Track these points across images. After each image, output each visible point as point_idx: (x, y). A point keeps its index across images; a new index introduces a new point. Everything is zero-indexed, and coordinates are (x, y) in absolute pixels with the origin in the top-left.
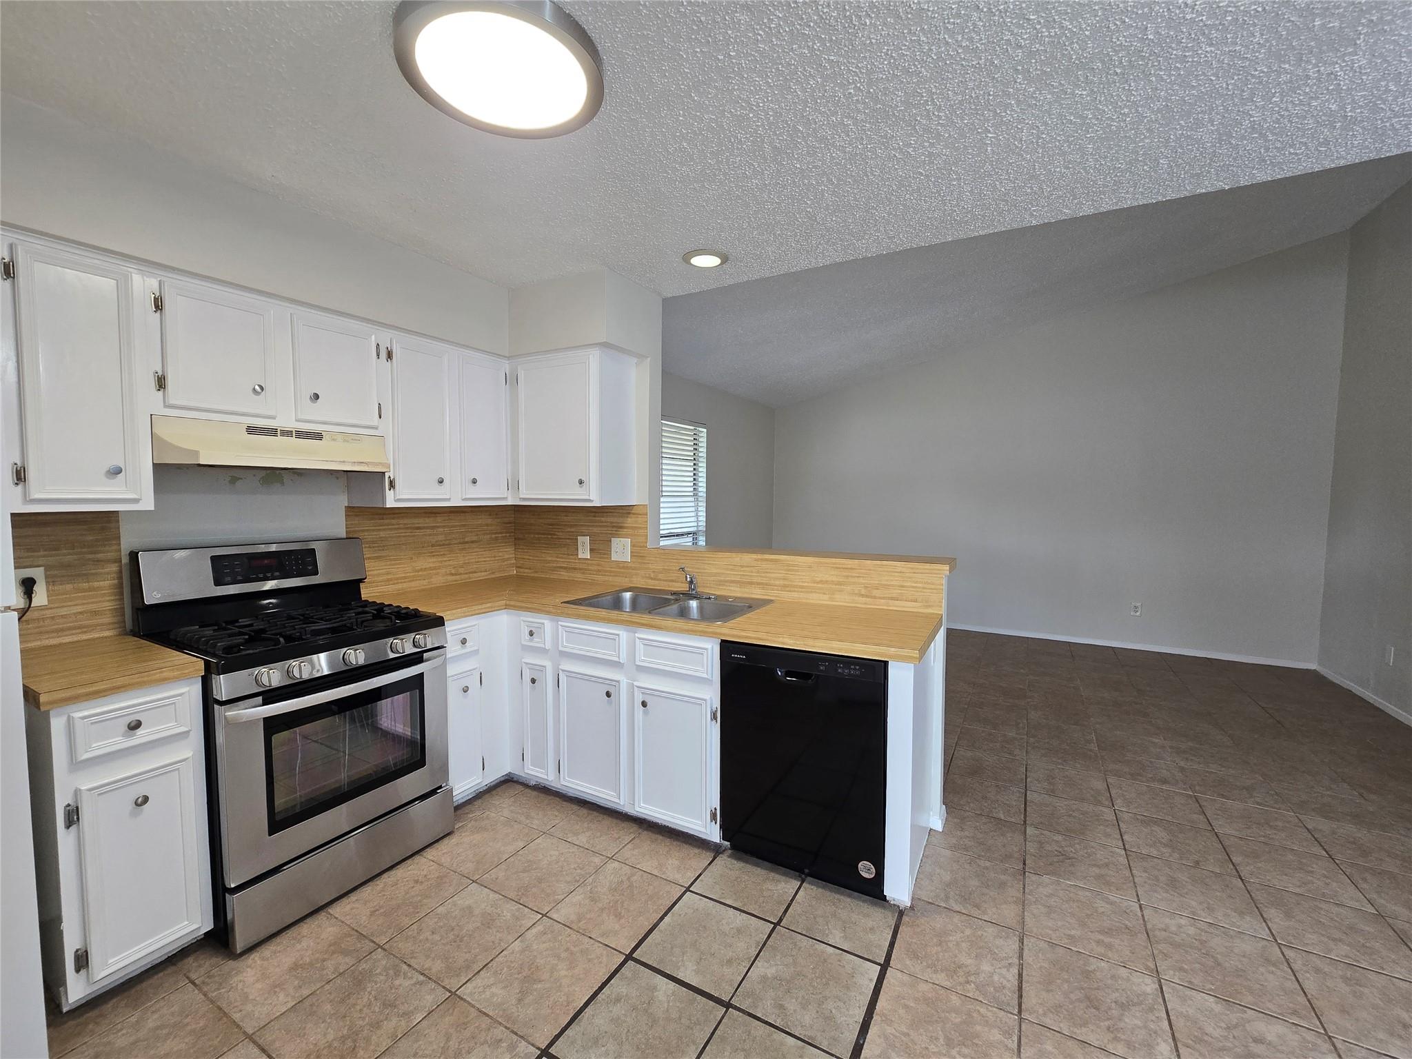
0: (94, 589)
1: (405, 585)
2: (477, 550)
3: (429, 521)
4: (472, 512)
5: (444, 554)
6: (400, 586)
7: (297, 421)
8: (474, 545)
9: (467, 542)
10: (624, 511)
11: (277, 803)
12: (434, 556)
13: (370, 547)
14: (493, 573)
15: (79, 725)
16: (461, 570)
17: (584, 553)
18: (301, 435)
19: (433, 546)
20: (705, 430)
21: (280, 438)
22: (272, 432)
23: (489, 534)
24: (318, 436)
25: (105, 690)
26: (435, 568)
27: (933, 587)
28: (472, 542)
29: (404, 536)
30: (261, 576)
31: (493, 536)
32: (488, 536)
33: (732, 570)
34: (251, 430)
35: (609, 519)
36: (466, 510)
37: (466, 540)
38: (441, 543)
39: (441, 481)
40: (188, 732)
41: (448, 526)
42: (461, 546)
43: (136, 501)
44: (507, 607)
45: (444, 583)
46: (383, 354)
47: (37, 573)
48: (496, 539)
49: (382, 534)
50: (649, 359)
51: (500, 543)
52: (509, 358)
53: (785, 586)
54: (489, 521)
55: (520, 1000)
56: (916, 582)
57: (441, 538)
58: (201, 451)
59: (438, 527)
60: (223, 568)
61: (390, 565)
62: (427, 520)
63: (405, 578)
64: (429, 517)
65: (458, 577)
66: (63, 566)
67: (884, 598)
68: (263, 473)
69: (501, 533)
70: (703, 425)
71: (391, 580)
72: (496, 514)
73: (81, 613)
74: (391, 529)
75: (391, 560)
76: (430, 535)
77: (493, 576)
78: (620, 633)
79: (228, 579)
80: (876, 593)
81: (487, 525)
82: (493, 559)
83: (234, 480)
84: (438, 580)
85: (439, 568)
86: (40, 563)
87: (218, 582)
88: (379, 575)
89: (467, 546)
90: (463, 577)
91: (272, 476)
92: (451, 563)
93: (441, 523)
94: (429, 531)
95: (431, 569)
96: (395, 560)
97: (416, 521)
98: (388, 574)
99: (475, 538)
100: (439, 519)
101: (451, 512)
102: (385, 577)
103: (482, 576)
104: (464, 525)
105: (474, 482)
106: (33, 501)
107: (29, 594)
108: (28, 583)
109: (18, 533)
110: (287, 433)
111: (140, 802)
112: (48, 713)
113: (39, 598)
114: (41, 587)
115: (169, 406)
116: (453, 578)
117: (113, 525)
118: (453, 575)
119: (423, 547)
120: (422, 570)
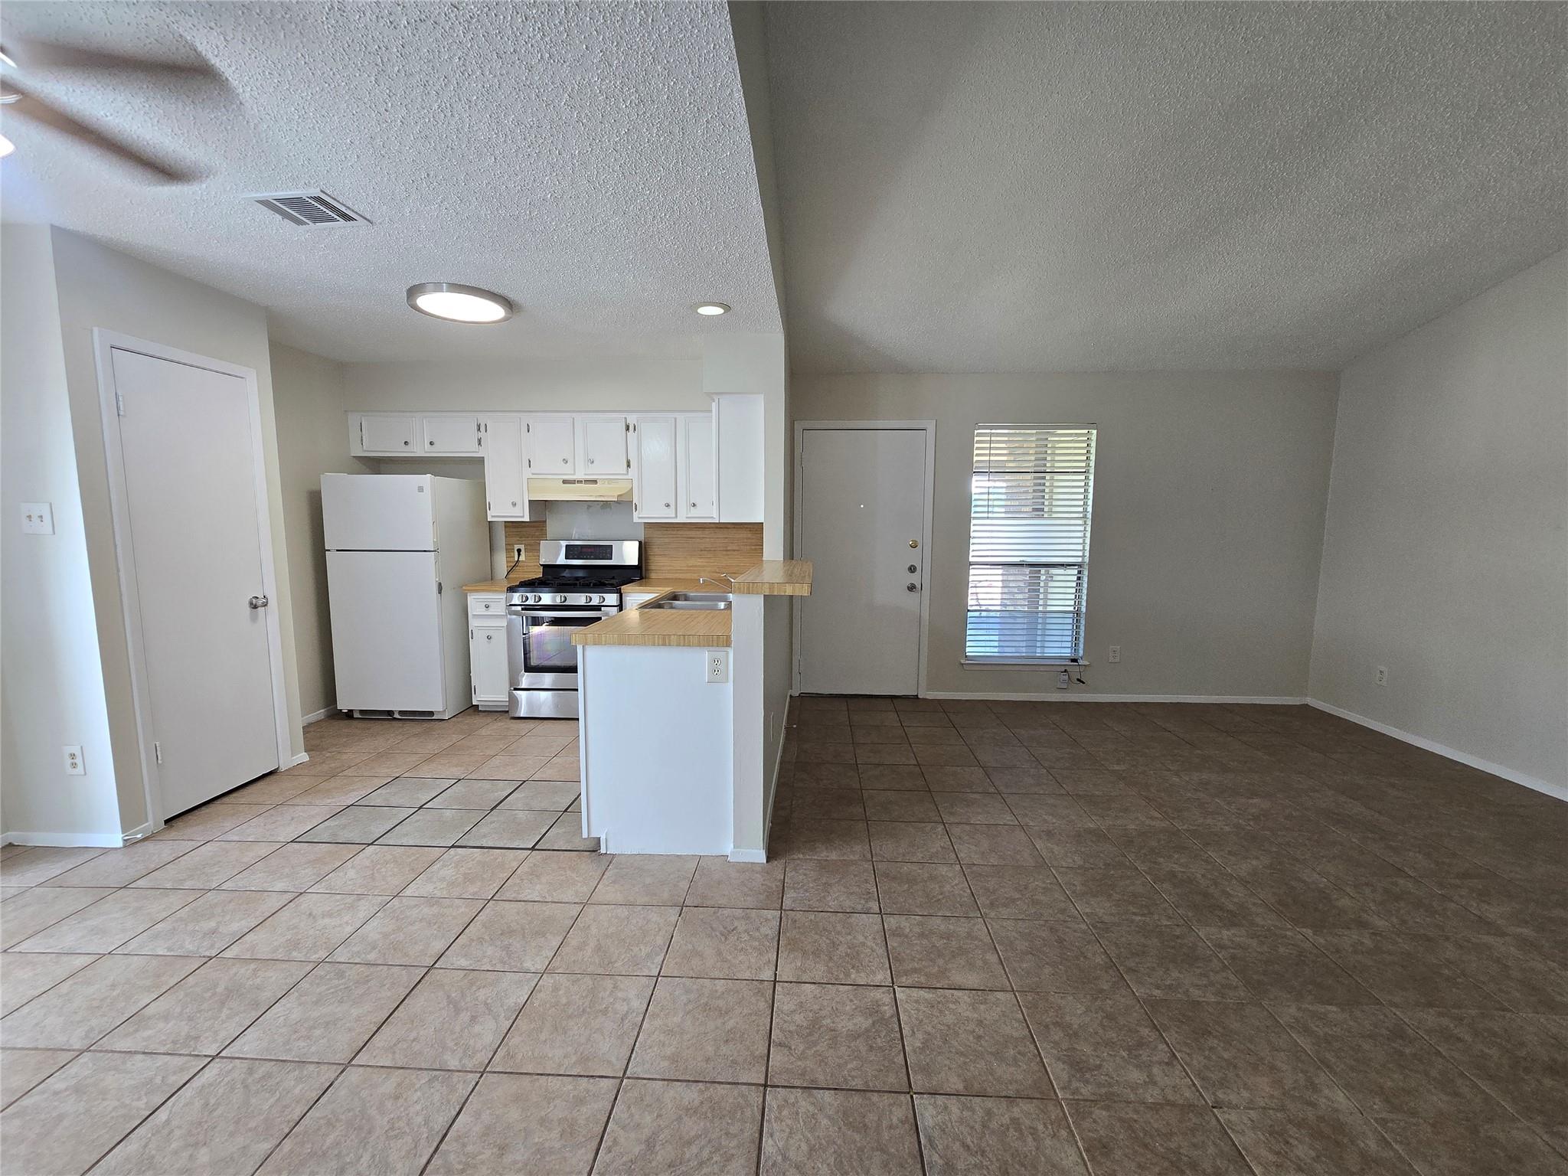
1: (681, 575)
3: (699, 533)
4: (734, 528)
5: (710, 558)
6: (677, 575)
7: (583, 474)
8: (734, 553)
12: (702, 558)
13: (654, 547)
18: (587, 481)
19: (701, 551)
21: (577, 485)
22: (573, 482)
23: (749, 545)
24: (595, 482)
25: (481, 590)
26: (704, 566)
29: (681, 543)
30: (586, 557)
31: (753, 547)
32: (748, 547)
34: (565, 482)
36: (729, 526)
37: (729, 548)
38: (708, 550)
41: (713, 538)
42: (724, 553)
43: (523, 517)
47: (522, 547)
48: (756, 549)
49: (666, 540)
57: (708, 545)
59: (706, 538)
60: (571, 552)
63: (681, 570)
64: (699, 531)
66: (529, 545)
73: (534, 565)
74: (673, 537)
75: (672, 558)
76: (699, 543)
79: (571, 557)
81: (747, 539)
83: (589, 507)
84: (704, 575)
85: (706, 566)
86: (523, 543)
87: (566, 558)
88: (663, 566)
89: (729, 552)
91: (606, 504)
92: (716, 564)
93: (708, 535)
94: (698, 540)
95: (699, 566)
96: (675, 558)
97: (688, 533)
98: (670, 566)
99: (737, 548)
100: (707, 532)
101: (716, 528)
104: (726, 538)
105: (694, 505)
106: (492, 516)
107: (519, 555)
108: (519, 551)
109: (514, 530)
110: (580, 482)
111: (489, 638)
112: (467, 593)
113: (522, 558)
114: (523, 553)
115: (533, 474)
116: (715, 575)
117: (545, 528)
118: (717, 572)
119: (694, 551)
120: (692, 566)
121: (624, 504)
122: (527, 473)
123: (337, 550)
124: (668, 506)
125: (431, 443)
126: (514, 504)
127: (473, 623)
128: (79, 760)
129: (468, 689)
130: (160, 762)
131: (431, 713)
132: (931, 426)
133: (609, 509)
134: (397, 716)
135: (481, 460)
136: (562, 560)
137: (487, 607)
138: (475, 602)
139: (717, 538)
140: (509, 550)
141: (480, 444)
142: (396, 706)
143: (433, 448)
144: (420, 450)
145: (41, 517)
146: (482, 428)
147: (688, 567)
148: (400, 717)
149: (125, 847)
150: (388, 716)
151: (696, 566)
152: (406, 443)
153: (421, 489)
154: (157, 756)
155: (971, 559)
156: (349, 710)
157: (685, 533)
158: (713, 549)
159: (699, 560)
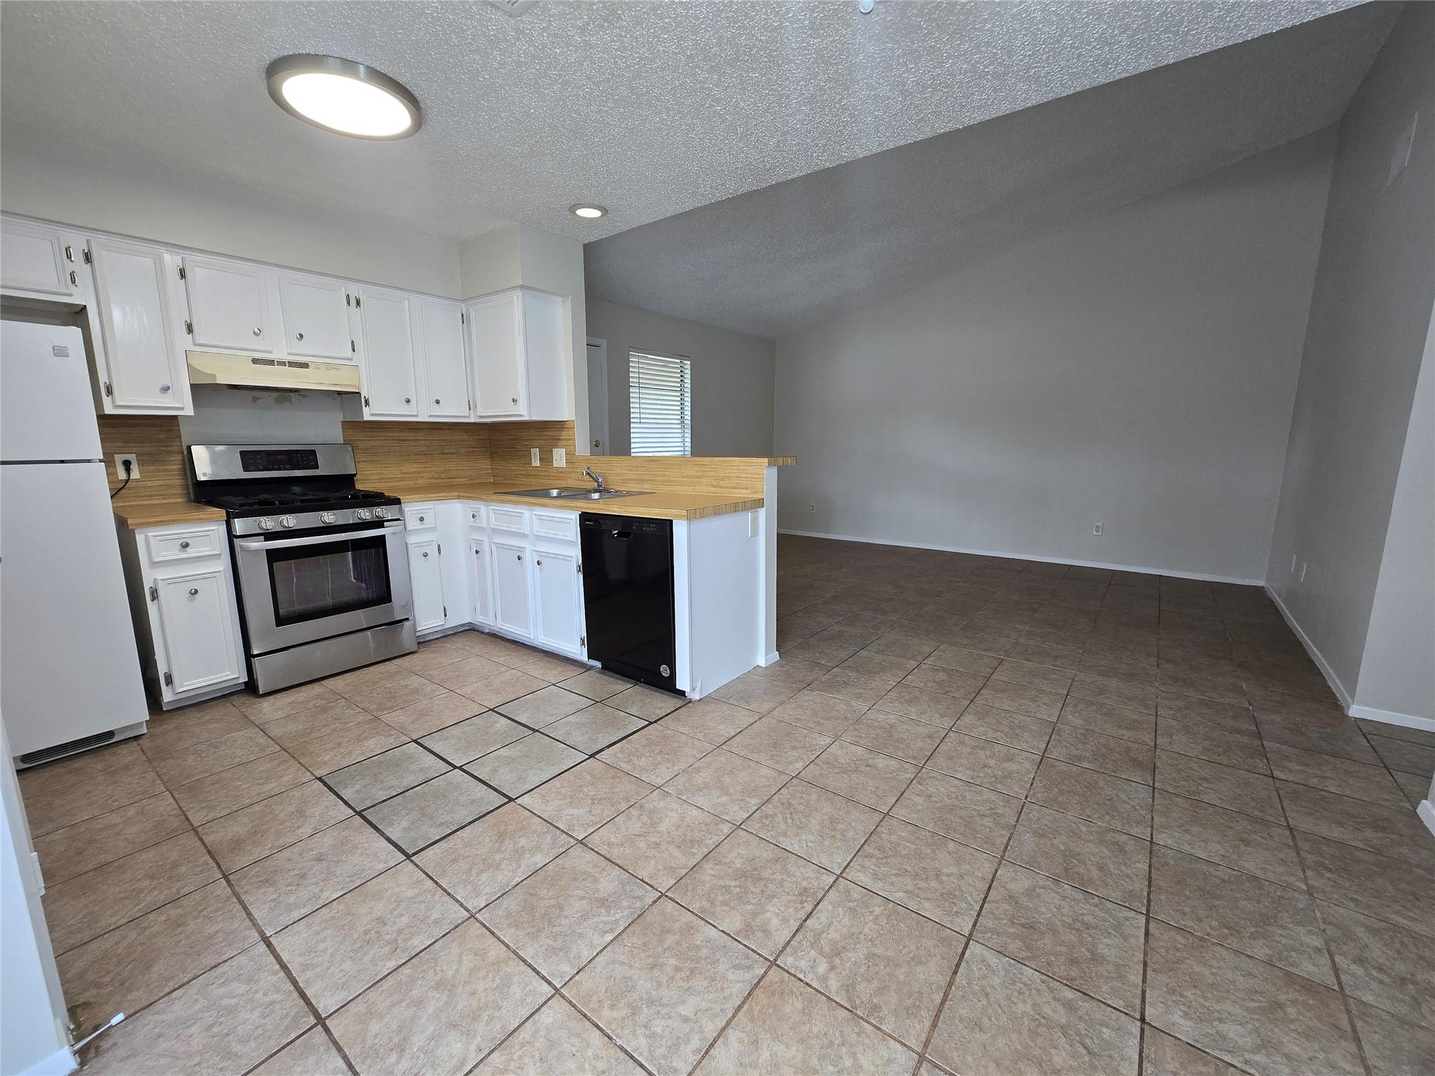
0: (167, 470)
1: (395, 484)
2: (456, 460)
4: (449, 429)
5: (427, 462)
6: (390, 484)
7: (288, 354)
8: (453, 456)
9: (446, 454)
10: (559, 425)
11: (281, 611)
12: (418, 462)
13: (363, 453)
14: (472, 479)
15: (151, 539)
16: (443, 475)
17: (536, 462)
19: (416, 455)
20: (689, 362)
21: (276, 367)
22: (271, 362)
23: (465, 448)
24: (305, 365)
25: (164, 521)
26: (419, 472)
27: (758, 476)
28: (452, 453)
29: (391, 446)
30: (276, 467)
31: (471, 450)
32: (466, 450)
33: (631, 470)
34: (255, 361)
35: (551, 434)
37: (446, 451)
38: (424, 453)
39: (408, 401)
40: (220, 555)
41: (428, 440)
42: (442, 456)
43: (182, 409)
44: (459, 497)
45: (427, 484)
46: (353, 302)
47: (132, 457)
48: (473, 452)
49: (373, 443)
50: (570, 297)
51: (476, 455)
52: (463, 301)
53: (664, 481)
54: (466, 437)
56: (747, 474)
57: (423, 449)
58: (217, 375)
59: (420, 440)
60: (248, 459)
61: (383, 468)
62: (410, 434)
63: (394, 478)
65: (440, 481)
66: (148, 454)
67: (727, 487)
68: (276, 394)
69: (478, 447)
70: (687, 358)
71: (383, 479)
72: (472, 432)
73: (162, 486)
74: (380, 440)
75: (381, 464)
76: (414, 446)
77: (471, 482)
78: (524, 512)
79: (253, 468)
80: (722, 483)
81: (464, 440)
82: (471, 468)
83: (255, 400)
84: (423, 482)
85: (424, 472)
86: (133, 451)
87: (246, 469)
88: (372, 474)
89: (447, 456)
90: (444, 481)
91: (284, 395)
92: (433, 469)
93: (422, 437)
94: (412, 443)
95: (416, 473)
96: (385, 464)
97: (401, 434)
98: (380, 474)
99: (454, 451)
101: (431, 429)
102: (377, 477)
103: (462, 481)
104: (443, 440)
105: (438, 402)
107: (128, 470)
108: (127, 464)
110: (282, 363)
111: (193, 593)
112: (135, 530)
113: (135, 474)
114: (134, 467)
115: (199, 346)
116: (437, 481)
117: (176, 428)
118: (436, 478)
119: (408, 455)
120: (408, 473)
121: (351, 397)
122: (185, 341)
126: (161, 389)
127: (149, 577)
131: (110, 734)
132: (604, 344)
133: (288, 403)
135: (75, 311)
136: (238, 474)
139: (433, 440)
140: (108, 463)
141: (73, 282)
146: (77, 255)
151: (412, 473)
157: (396, 434)
158: (429, 452)
159: (415, 466)
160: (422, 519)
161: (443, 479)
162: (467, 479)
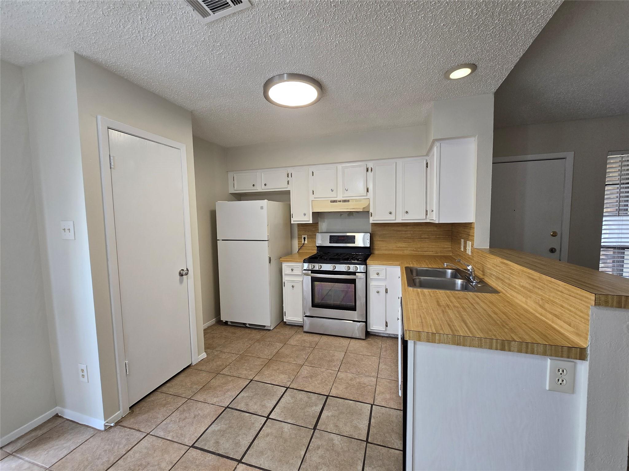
0: (314, 241)
1: (392, 252)
3: (404, 229)
4: (426, 225)
5: (410, 242)
6: (390, 252)
7: (343, 197)
8: (425, 240)
11: (315, 302)
12: (405, 242)
13: (379, 237)
14: (437, 253)
16: (419, 250)
17: (462, 248)
18: (345, 201)
19: (405, 238)
21: (338, 203)
22: (336, 201)
23: (434, 235)
24: (348, 201)
25: (288, 261)
26: (406, 247)
28: (425, 238)
29: (393, 234)
30: (340, 242)
31: (438, 236)
32: (435, 236)
34: (332, 201)
35: (467, 230)
36: (423, 224)
37: (422, 237)
38: (409, 238)
40: (301, 275)
41: (413, 231)
42: (419, 240)
43: (309, 221)
44: (399, 265)
45: (409, 254)
46: (370, 170)
47: (306, 236)
48: (439, 238)
49: (384, 232)
50: (477, 136)
51: (442, 240)
52: (426, 155)
54: (436, 229)
55: (304, 377)
57: (410, 235)
59: (408, 231)
60: (333, 239)
61: (387, 244)
62: (403, 228)
63: (393, 249)
64: (404, 227)
65: (417, 252)
66: (310, 235)
67: (549, 312)
68: (348, 213)
69: (444, 235)
71: (387, 249)
72: (440, 226)
73: (312, 246)
74: (388, 231)
75: (387, 242)
76: (404, 234)
81: (434, 231)
82: (437, 247)
83: (341, 215)
84: (407, 252)
86: (306, 234)
87: (330, 243)
89: (422, 240)
90: (420, 252)
91: (350, 214)
92: (414, 246)
93: (409, 229)
94: (403, 232)
95: (404, 247)
96: (389, 242)
99: (427, 237)
100: (409, 228)
101: (415, 225)
103: (430, 253)
104: (421, 231)
105: (407, 212)
106: (294, 221)
107: (304, 240)
108: (304, 238)
109: (302, 227)
110: (340, 201)
111: (293, 287)
112: (282, 262)
113: (306, 242)
114: (306, 239)
115: (315, 198)
116: (414, 252)
117: (318, 226)
118: (414, 251)
119: (401, 238)
120: (400, 247)
121: (366, 213)
122: (312, 197)
123: (223, 240)
124: (391, 213)
125: (265, 185)
126: (305, 215)
127: (285, 279)
128: (85, 373)
129: (281, 313)
130: (127, 373)
131: (265, 326)
132: (570, 156)
133: (352, 216)
134: (248, 325)
135: (288, 193)
136: (328, 244)
137: (292, 270)
138: (286, 267)
139: (415, 231)
140: (300, 238)
141: (288, 183)
142: (248, 321)
143: (266, 187)
144: (260, 189)
145: (69, 229)
146: (290, 175)
147: (396, 247)
148: (249, 326)
149: (105, 430)
150: (243, 326)
151: (401, 247)
152: (254, 185)
153: (262, 208)
154: (126, 370)
155: (602, 244)
156: (226, 321)
157: (395, 228)
158: (412, 237)
159: (404, 244)
160: (378, 274)
161: (419, 251)
162: (434, 253)
